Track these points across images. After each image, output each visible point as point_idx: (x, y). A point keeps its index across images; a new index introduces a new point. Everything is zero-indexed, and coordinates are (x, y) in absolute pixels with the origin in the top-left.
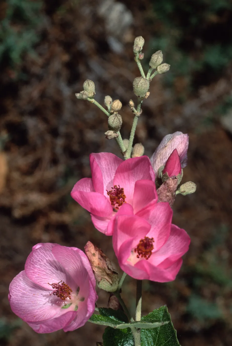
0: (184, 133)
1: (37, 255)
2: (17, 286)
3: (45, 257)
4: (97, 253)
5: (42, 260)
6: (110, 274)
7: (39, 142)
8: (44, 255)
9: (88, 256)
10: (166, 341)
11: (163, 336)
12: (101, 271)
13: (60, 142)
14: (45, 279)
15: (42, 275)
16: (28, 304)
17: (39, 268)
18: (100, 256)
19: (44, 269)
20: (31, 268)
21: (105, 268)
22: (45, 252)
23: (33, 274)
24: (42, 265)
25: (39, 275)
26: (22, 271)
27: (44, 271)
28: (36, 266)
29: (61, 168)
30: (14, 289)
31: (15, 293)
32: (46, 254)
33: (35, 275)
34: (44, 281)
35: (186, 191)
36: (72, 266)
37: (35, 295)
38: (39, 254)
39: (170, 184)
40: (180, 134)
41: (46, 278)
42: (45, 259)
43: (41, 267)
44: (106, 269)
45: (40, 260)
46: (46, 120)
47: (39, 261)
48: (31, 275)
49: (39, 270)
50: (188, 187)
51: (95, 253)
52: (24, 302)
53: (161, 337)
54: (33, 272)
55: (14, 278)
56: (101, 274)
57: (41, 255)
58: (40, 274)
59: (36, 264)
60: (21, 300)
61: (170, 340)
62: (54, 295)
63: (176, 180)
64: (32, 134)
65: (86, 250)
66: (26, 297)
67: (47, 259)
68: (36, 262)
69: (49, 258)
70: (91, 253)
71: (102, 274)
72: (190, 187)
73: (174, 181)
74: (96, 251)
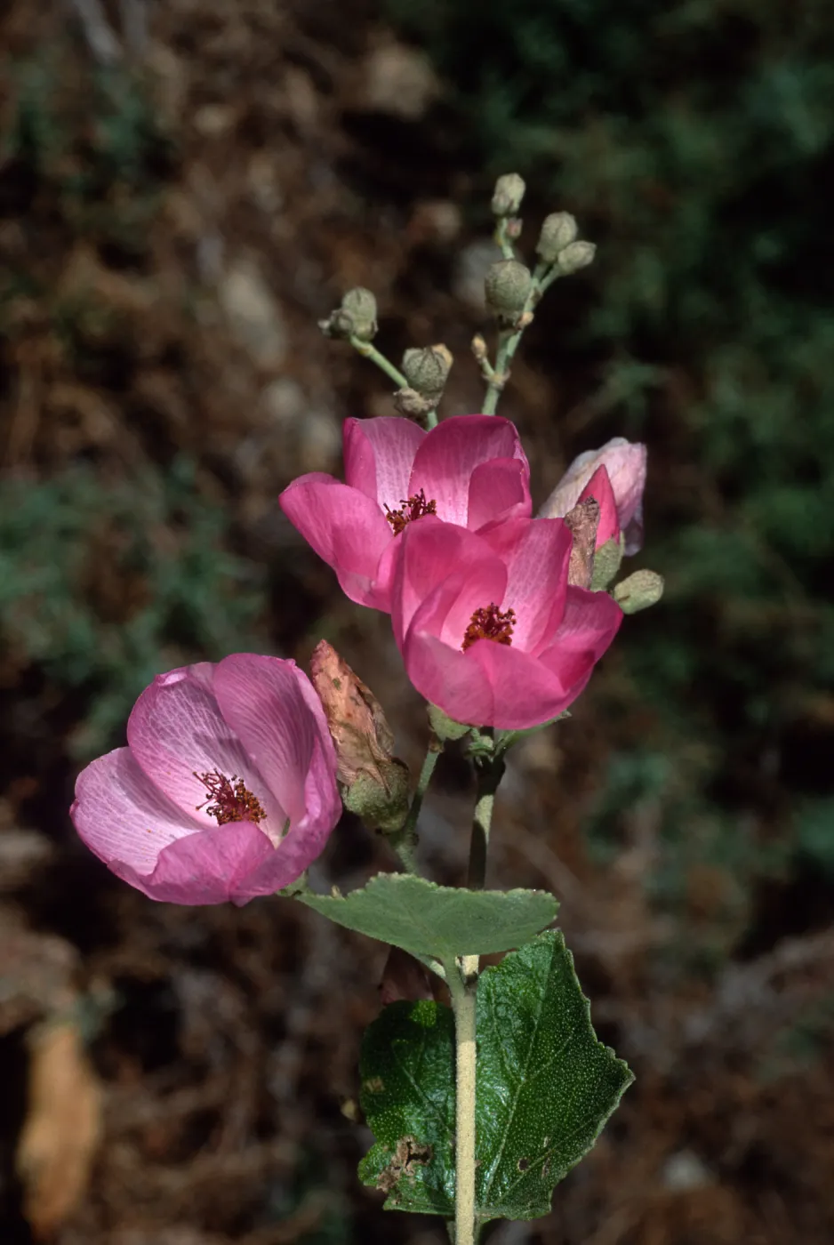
0: (632, 440)
1: (168, 707)
2: (101, 794)
3: (192, 722)
4: (345, 681)
5: (181, 730)
6: (384, 762)
7: (217, 1056)
8: (191, 714)
9: (320, 688)
10: (557, 1049)
11: (551, 1034)
12: (355, 740)
13: (288, 1060)
14: (186, 790)
15: (179, 778)
16: (128, 850)
17: (171, 753)
18: (355, 691)
19: (186, 759)
20: (146, 741)
21: (368, 734)
22: (195, 705)
23: (151, 761)
24: (182, 748)
25: (169, 773)
26: (118, 749)
27: (187, 767)
28: (162, 742)
29: (285, 1151)
30: (90, 796)
31: (92, 810)
32: (196, 713)
33: (157, 769)
34: (184, 796)
35: (632, 596)
36: (271, 748)
37: (152, 835)
38: (175, 709)
39: (577, 520)
40: (621, 444)
41: (191, 790)
42: (193, 729)
43: (178, 752)
44: (373, 740)
45: (177, 729)
46: (246, 986)
47: (172, 730)
48: (146, 761)
49: (171, 760)
50: (639, 583)
51: (341, 680)
52: (117, 843)
53: (543, 1039)
54: (153, 758)
55: (95, 761)
56: (357, 754)
57: (182, 714)
58: (173, 773)
59: (163, 738)
60: (109, 835)
61: (570, 1041)
62: (211, 814)
63: (595, 506)
64: (195, 1030)
65: (316, 668)
66: (124, 834)
67: (198, 729)
68: (162, 729)
69: (205, 727)
70: (329, 677)
71: (360, 752)
72: (644, 583)
73: (588, 510)
74: (345, 674)
